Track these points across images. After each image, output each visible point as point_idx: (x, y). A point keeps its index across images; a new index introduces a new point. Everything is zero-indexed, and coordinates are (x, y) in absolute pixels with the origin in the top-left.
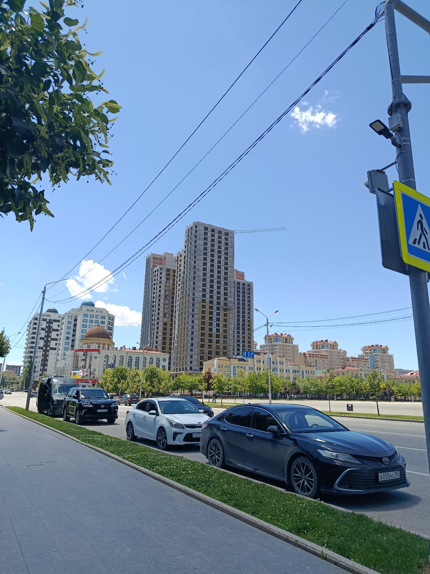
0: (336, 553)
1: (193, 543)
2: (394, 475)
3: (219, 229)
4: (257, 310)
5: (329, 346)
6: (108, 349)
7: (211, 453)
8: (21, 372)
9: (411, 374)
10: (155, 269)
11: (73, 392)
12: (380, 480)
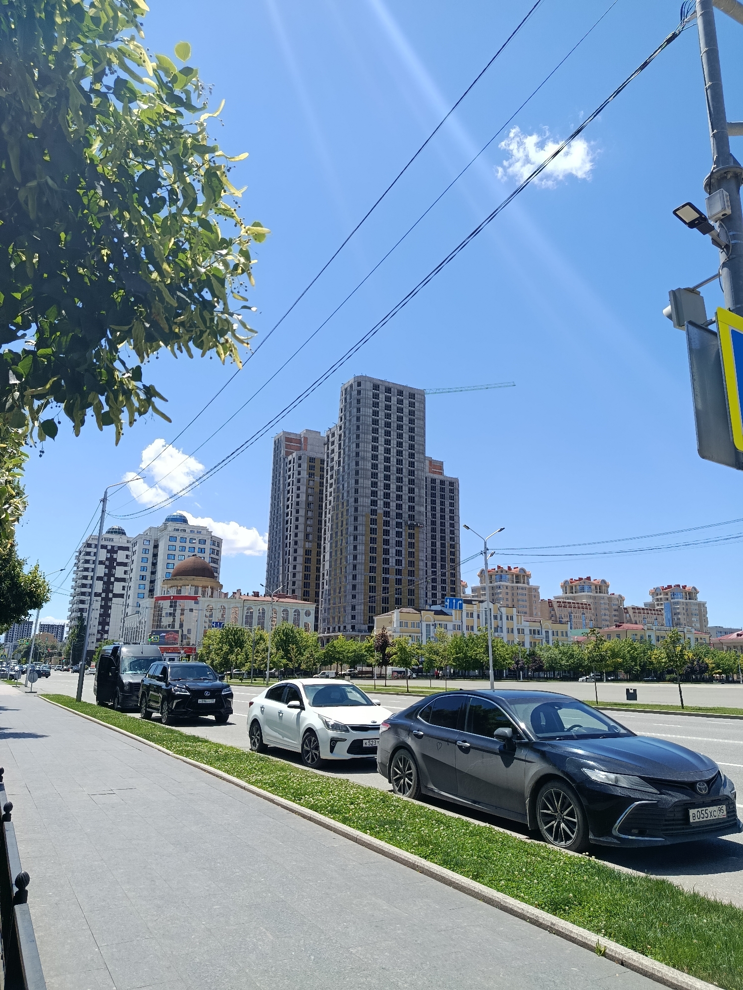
0: (622, 944)
1: (377, 926)
2: (716, 813)
3: (399, 388)
4: (468, 528)
5: (593, 587)
6: (212, 596)
7: (396, 774)
8: (65, 635)
9: (738, 635)
10: (290, 458)
11: (156, 669)
12: (691, 820)
